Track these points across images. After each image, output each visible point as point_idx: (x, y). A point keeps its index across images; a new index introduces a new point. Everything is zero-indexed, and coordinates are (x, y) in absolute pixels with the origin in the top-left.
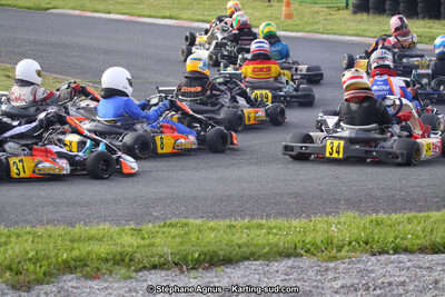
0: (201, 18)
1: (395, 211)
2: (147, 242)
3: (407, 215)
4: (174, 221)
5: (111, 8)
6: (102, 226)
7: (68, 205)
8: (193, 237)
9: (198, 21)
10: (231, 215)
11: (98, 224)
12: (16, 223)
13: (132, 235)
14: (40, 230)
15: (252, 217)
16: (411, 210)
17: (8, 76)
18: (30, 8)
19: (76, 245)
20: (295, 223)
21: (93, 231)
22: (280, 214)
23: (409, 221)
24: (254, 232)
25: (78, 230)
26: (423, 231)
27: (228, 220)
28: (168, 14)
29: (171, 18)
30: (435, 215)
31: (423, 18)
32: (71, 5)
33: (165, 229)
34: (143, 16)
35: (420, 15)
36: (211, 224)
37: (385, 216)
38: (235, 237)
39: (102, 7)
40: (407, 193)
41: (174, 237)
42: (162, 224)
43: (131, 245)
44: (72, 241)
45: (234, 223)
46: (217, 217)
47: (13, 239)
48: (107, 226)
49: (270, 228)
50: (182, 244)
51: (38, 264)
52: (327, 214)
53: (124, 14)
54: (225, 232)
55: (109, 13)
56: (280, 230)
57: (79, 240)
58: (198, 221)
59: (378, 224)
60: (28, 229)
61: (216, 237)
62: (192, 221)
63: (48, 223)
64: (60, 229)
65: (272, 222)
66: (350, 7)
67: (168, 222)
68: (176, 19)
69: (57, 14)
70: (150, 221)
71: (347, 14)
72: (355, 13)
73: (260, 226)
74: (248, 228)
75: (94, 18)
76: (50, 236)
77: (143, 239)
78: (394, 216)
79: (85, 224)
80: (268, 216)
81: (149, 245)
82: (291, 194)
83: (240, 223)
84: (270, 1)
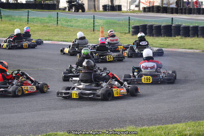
0: (63, 39)
1: (152, 125)
3: (157, 127)
4: (51, 133)
9: (61, 41)
15: (87, 130)
16: (159, 124)
22: (99, 128)
23: (159, 129)
26: (164, 134)
28: (47, 38)
29: (49, 40)
30: (170, 126)
31: (164, 36)
32: (3, 36)
35: (163, 35)
37: (147, 127)
40: (157, 116)
42: (45, 135)
52: (121, 127)
58: (62, 133)
59: (144, 131)
62: (59, 133)
66: (131, 33)
67: (48, 134)
68: (51, 40)
70: (39, 134)
71: (129, 36)
72: (133, 35)
78: (151, 127)
80: (94, 129)
84: (94, 31)
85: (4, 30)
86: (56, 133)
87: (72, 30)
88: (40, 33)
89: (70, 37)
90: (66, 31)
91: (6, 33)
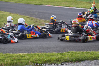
0: (75, 6)
2: (64, 56)
4: (70, 51)
5: (55, 4)
6: (53, 53)
7: (46, 48)
8: (74, 55)
9: (74, 7)
10: (82, 50)
11: (53, 52)
12: (35, 52)
13: (60, 55)
14: (40, 54)
15: (87, 51)
17: (32, 20)
18: (37, 5)
19: (48, 57)
20: (97, 52)
21: (52, 54)
22: (93, 50)
24: (88, 54)
25: (48, 53)
27: (81, 51)
28: (67, 6)
29: (68, 6)
32: (46, 4)
33: (68, 53)
34: (62, 6)
36: (78, 52)
38: (83, 55)
39: (53, 4)
41: (70, 55)
42: (67, 52)
43: (60, 57)
44: (47, 56)
45: (83, 52)
46: (79, 51)
47: (34, 56)
48: (55, 53)
49: (91, 53)
50: (72, 57)
51: (40, 61)
53: (58, 6)
54: (81, 54)
55: (54, 5)
56: (93, 53)
57: (49, 56)
58: (75, 52)
60: (37, 53)
61: (79, 55)
62: (74, 52)
63: (42, 52)
64: (44, 53)
65: (92, 52)
67: (68, 52)
68: (69, 7)
69: (43, 6)
70: (64, 52)
73: (89, 53)
74: (86, 53)
75: (51, 7)
76: (42, 55)
77: (63, 56)
79: (50, 52)
80: (91, 50)
81: (64, 57)
82: (96, 46)
83: (84, 52)
84: (90, 2)
85: (47, 1)
86: (72, 52)
87: (79, 2)
88: (64, 3)
89: (79, 5)
90: (77, 2)
91: (48, 2)
